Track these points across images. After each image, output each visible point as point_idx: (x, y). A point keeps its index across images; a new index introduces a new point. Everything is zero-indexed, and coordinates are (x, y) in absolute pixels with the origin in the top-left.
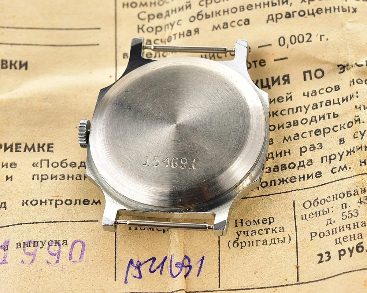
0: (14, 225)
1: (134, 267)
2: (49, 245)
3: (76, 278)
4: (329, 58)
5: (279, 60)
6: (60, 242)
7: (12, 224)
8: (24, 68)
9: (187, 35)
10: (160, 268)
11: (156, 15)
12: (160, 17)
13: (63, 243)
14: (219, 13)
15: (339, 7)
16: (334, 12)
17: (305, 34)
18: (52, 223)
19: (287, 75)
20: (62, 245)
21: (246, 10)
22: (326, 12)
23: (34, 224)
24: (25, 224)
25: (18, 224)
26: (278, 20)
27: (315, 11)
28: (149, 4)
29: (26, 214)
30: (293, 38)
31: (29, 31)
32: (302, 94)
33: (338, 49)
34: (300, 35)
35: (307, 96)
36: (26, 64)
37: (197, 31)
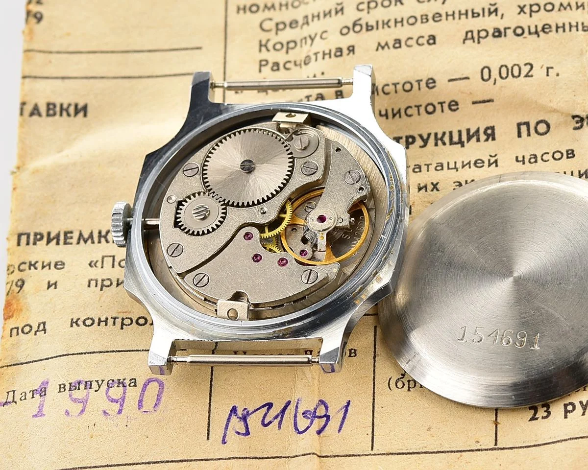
0: (57, 357)
1: (238, 418)
2: (108, 386)
3: (147, 437)
4: (559, 104)
5: (480, 102)
6: (125, 381)
7: (53, 356)
8: (81, 114)
9: (336, 56)
10: (279, 419)
11: (288, 23)
12: (294, 26)
13: (130, 384)
14: (387, 23)
15: (577, 23)
16: (570, 30)
17: (523, 64)
18: (114, 353)
19: (491, 127)
20: (128, 387)
21: (431, 21)
22: (557, 31)
23: (87, 354)
24: (73, 354)
25: (63, 355)
26: (481, 39)
27: (539, 29)
28: (277, 6)
29: (75, 339)
30: (504, 70)
31: (91, 56)
32: (515, 158)
33: (574, 91)
34: (515, 65)
35: (522, 162)
36: (85, 108)
37: (352, 49)
